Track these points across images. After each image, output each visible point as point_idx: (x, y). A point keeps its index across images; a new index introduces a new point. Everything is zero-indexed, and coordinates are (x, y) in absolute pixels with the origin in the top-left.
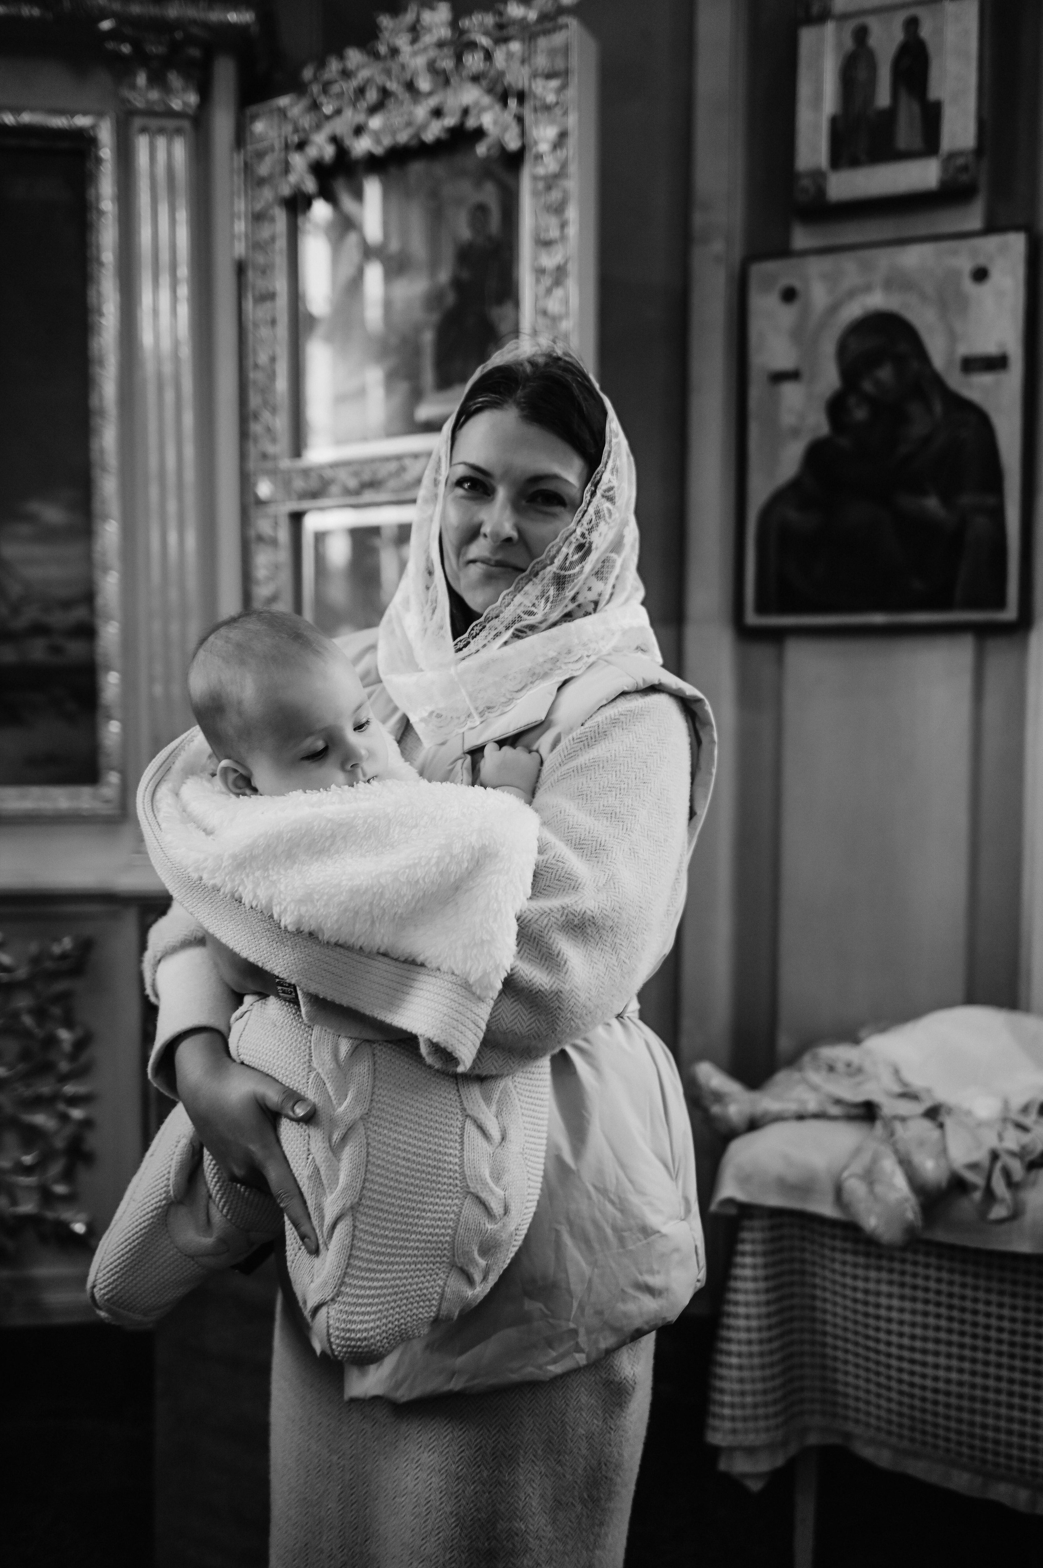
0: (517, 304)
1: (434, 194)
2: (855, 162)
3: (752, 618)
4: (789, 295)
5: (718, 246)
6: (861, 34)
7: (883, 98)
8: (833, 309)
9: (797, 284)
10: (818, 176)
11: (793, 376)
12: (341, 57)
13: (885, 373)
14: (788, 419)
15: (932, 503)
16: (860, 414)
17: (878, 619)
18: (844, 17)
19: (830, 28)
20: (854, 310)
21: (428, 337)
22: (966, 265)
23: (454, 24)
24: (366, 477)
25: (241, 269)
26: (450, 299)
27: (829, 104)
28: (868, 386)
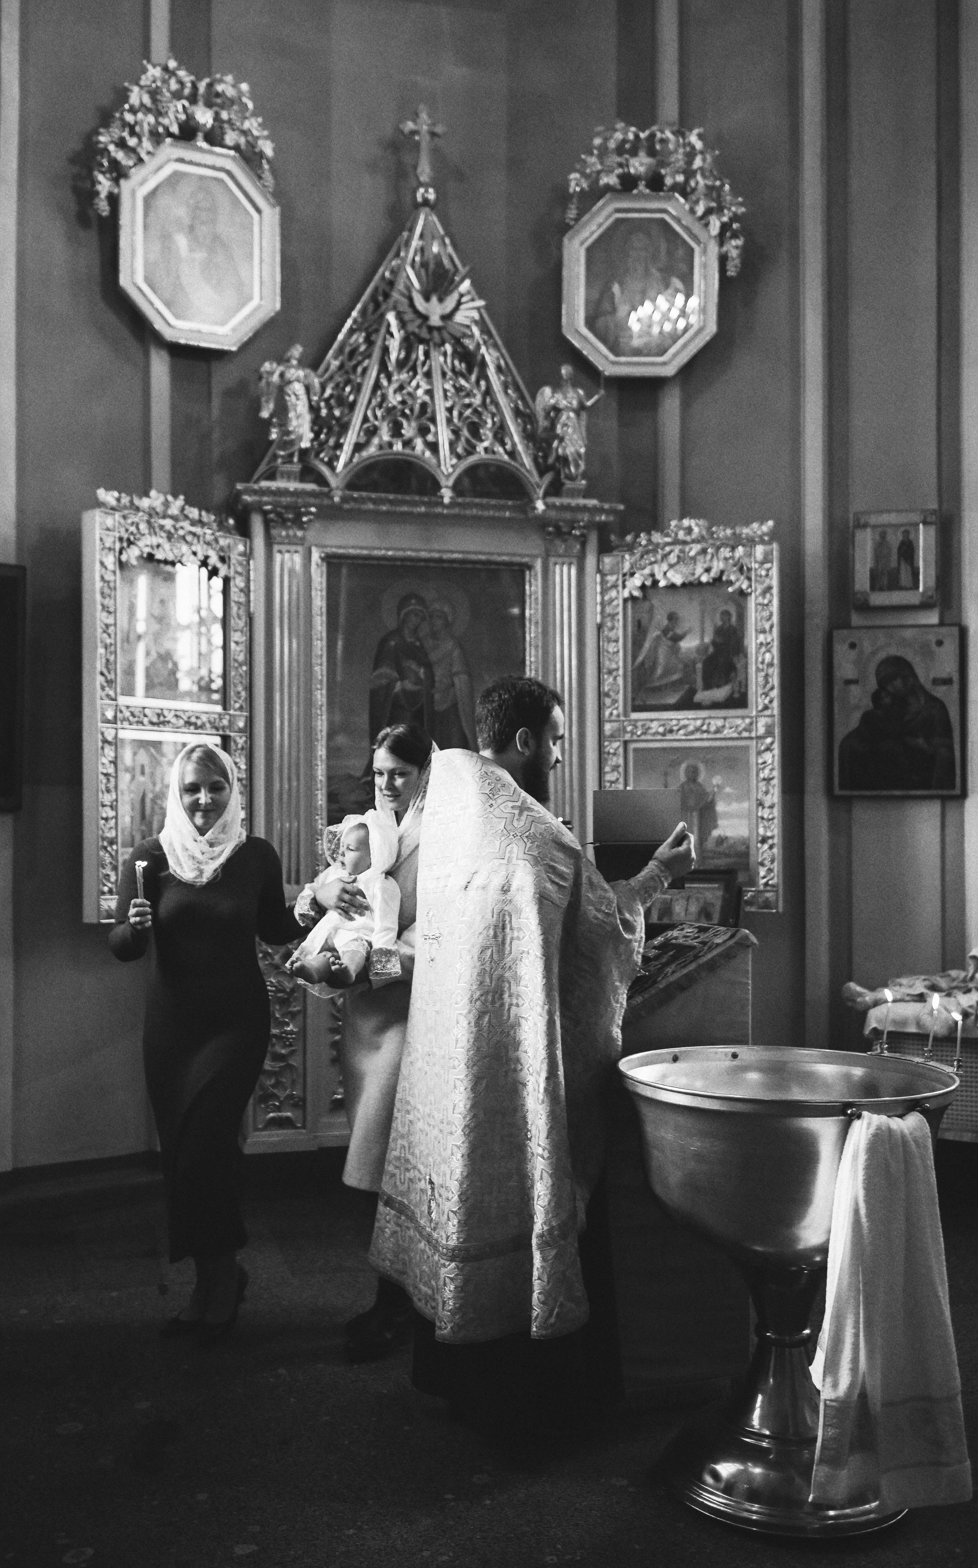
0: (746, 656)
1: (703, 603)
2: (881, 589)
3: (837, 791)
4: (853, 646)
5: (817, 621)
6: (883, 536)
7: (894, 564)
8: (874, 653)
9: (857, 642)
10: (864, 593)
11: (855, 682)
12: (649, 533)
13: (898, 683)
14: (853, 701)
15: (921, 741)
16: (887, 700)
17: (897, 793)
18: (874, 527)
19: (869, 530)
20: (882, 655)
21: (699, 666)
22: (933, 638)
23: (709, 529)
24: (668, 727)
25: (600, 627)
26: (711, 650)
27: (869, 563)
28: (890, 688)
